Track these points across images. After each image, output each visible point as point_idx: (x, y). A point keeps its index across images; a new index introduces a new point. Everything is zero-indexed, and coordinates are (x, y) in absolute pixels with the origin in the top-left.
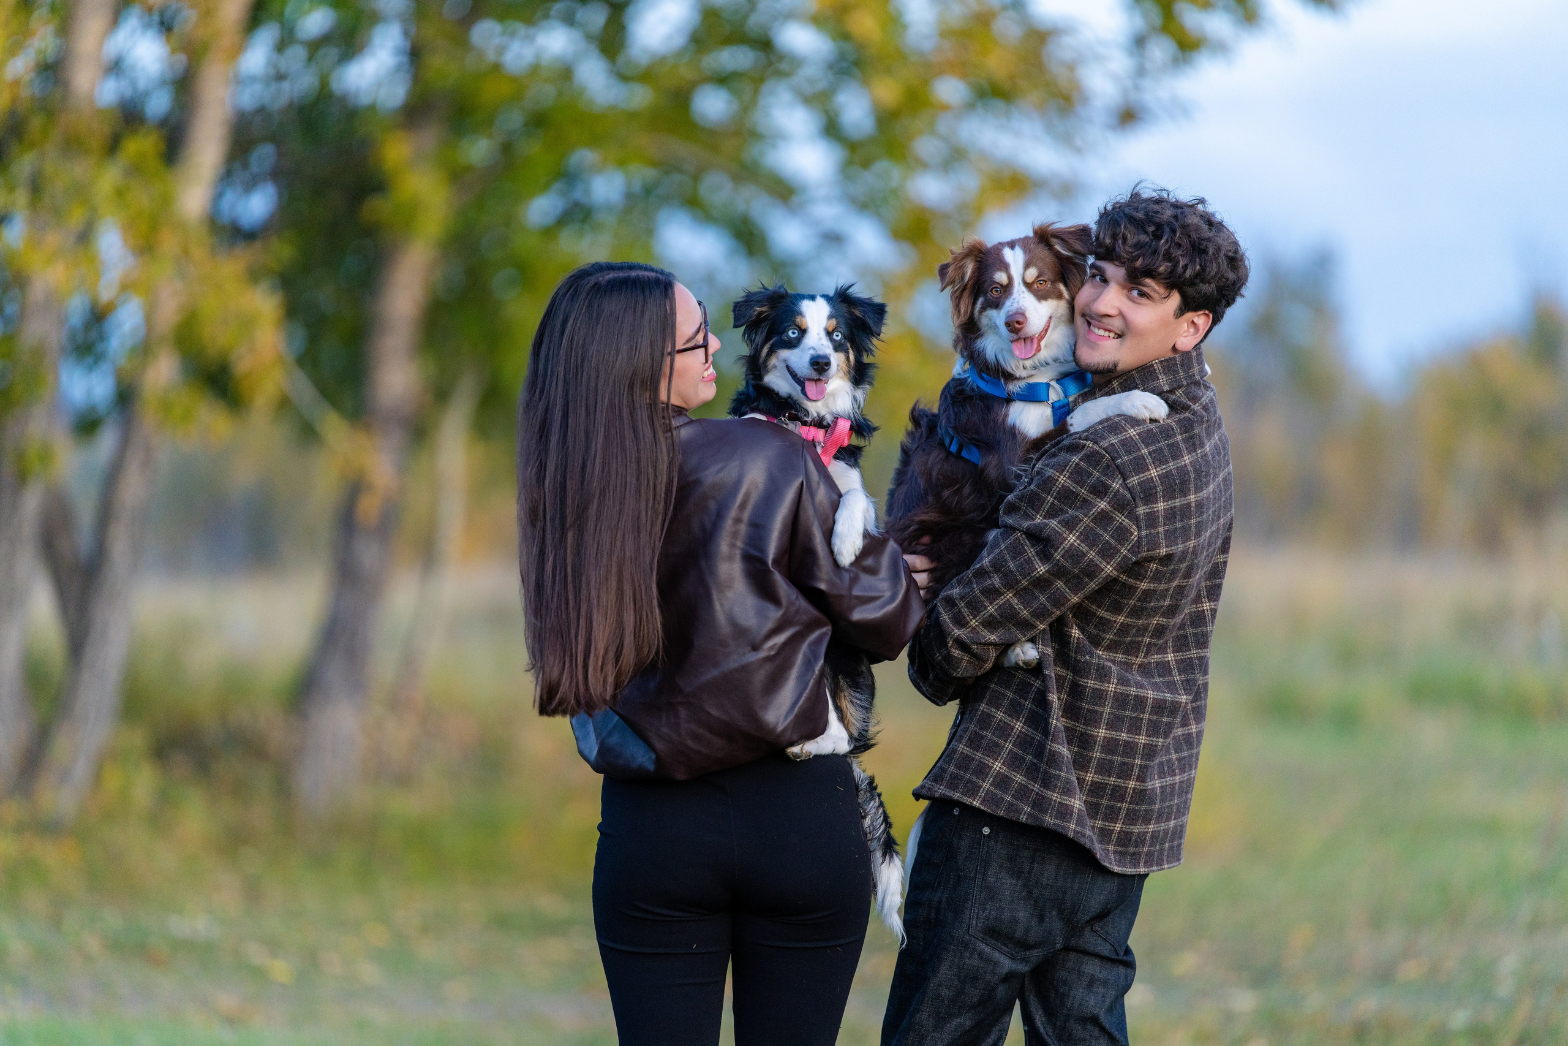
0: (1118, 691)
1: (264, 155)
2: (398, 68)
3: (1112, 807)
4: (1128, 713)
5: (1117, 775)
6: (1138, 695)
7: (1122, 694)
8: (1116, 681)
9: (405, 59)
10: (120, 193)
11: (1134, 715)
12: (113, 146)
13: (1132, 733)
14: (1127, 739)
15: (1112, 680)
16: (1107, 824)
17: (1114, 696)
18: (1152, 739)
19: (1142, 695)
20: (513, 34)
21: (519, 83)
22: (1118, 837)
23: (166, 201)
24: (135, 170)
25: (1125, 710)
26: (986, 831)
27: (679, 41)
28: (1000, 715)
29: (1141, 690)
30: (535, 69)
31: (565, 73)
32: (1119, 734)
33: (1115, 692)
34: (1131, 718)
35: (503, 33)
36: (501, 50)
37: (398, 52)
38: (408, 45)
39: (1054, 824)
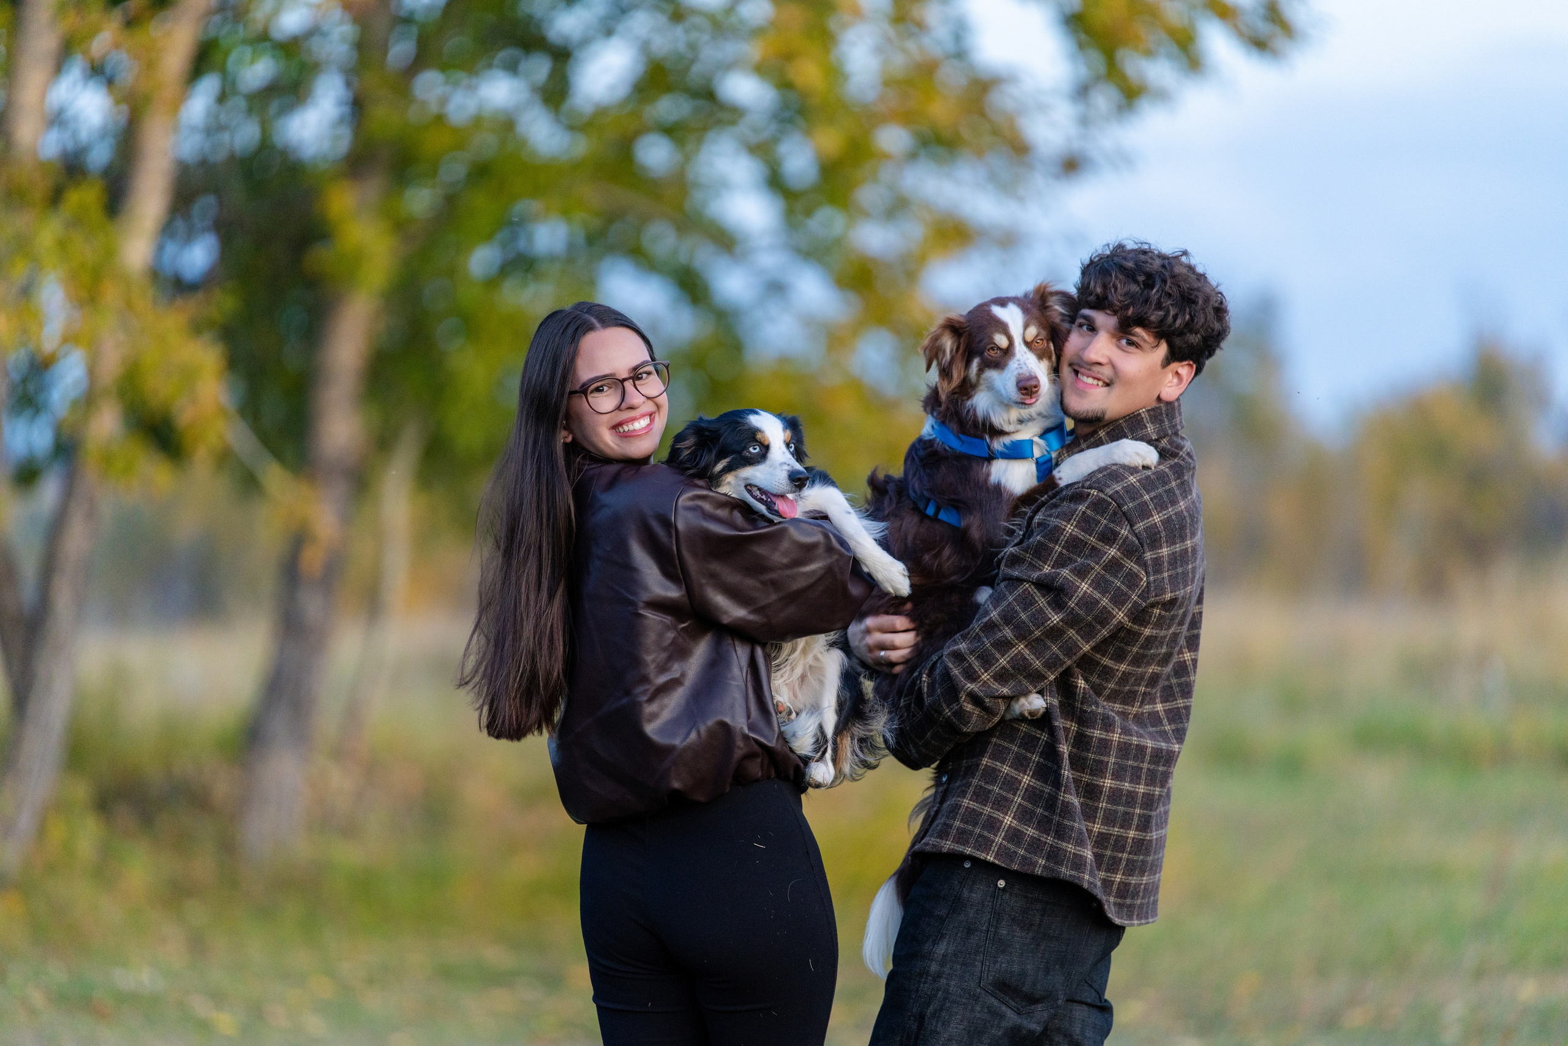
0: (1122, 740)
1: (206, 205)
2: (341, 120)
3: (1114, 858)
4: (1130, 762)
5: (1120, 825)
6: (1138, 744)
7: (1125, 743)
8: (1119, 730)
9: (346, 109)
10: (62, 245)
11: (1136, 764)
12: (55, 198)
13: (1133, 783)
14: (1129, 788)
15: (1116, 730)
16: (1109, 875)
17: (1118, 746)
18: (1149, 788)
19: (1142, 744)
20: (456, 84)
21: (461, 136)
22: (1118, 888)
23: (110, 253)
24: (77, 222)
25: (1128, 760)
26: (1001, 883)
27: (622, 91)
28: (1006, 769)
29: (1142, 740)
30: (478, 121)
31: (506, 124)
32: (1123, 784)
33: (1119, 742)
34: (1133, 768)
35: (446, 83)
36: (444, 101)
37: (340, 103)
38: (351, 95)
39: (1070, 876)
